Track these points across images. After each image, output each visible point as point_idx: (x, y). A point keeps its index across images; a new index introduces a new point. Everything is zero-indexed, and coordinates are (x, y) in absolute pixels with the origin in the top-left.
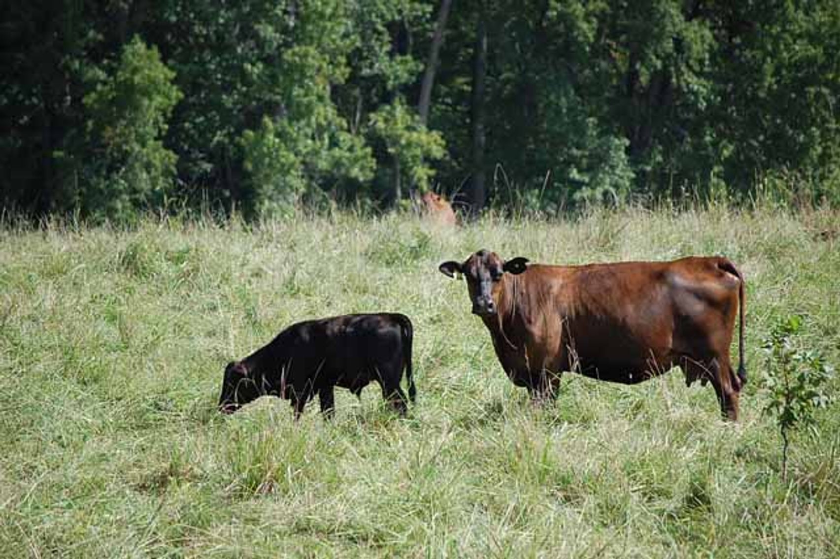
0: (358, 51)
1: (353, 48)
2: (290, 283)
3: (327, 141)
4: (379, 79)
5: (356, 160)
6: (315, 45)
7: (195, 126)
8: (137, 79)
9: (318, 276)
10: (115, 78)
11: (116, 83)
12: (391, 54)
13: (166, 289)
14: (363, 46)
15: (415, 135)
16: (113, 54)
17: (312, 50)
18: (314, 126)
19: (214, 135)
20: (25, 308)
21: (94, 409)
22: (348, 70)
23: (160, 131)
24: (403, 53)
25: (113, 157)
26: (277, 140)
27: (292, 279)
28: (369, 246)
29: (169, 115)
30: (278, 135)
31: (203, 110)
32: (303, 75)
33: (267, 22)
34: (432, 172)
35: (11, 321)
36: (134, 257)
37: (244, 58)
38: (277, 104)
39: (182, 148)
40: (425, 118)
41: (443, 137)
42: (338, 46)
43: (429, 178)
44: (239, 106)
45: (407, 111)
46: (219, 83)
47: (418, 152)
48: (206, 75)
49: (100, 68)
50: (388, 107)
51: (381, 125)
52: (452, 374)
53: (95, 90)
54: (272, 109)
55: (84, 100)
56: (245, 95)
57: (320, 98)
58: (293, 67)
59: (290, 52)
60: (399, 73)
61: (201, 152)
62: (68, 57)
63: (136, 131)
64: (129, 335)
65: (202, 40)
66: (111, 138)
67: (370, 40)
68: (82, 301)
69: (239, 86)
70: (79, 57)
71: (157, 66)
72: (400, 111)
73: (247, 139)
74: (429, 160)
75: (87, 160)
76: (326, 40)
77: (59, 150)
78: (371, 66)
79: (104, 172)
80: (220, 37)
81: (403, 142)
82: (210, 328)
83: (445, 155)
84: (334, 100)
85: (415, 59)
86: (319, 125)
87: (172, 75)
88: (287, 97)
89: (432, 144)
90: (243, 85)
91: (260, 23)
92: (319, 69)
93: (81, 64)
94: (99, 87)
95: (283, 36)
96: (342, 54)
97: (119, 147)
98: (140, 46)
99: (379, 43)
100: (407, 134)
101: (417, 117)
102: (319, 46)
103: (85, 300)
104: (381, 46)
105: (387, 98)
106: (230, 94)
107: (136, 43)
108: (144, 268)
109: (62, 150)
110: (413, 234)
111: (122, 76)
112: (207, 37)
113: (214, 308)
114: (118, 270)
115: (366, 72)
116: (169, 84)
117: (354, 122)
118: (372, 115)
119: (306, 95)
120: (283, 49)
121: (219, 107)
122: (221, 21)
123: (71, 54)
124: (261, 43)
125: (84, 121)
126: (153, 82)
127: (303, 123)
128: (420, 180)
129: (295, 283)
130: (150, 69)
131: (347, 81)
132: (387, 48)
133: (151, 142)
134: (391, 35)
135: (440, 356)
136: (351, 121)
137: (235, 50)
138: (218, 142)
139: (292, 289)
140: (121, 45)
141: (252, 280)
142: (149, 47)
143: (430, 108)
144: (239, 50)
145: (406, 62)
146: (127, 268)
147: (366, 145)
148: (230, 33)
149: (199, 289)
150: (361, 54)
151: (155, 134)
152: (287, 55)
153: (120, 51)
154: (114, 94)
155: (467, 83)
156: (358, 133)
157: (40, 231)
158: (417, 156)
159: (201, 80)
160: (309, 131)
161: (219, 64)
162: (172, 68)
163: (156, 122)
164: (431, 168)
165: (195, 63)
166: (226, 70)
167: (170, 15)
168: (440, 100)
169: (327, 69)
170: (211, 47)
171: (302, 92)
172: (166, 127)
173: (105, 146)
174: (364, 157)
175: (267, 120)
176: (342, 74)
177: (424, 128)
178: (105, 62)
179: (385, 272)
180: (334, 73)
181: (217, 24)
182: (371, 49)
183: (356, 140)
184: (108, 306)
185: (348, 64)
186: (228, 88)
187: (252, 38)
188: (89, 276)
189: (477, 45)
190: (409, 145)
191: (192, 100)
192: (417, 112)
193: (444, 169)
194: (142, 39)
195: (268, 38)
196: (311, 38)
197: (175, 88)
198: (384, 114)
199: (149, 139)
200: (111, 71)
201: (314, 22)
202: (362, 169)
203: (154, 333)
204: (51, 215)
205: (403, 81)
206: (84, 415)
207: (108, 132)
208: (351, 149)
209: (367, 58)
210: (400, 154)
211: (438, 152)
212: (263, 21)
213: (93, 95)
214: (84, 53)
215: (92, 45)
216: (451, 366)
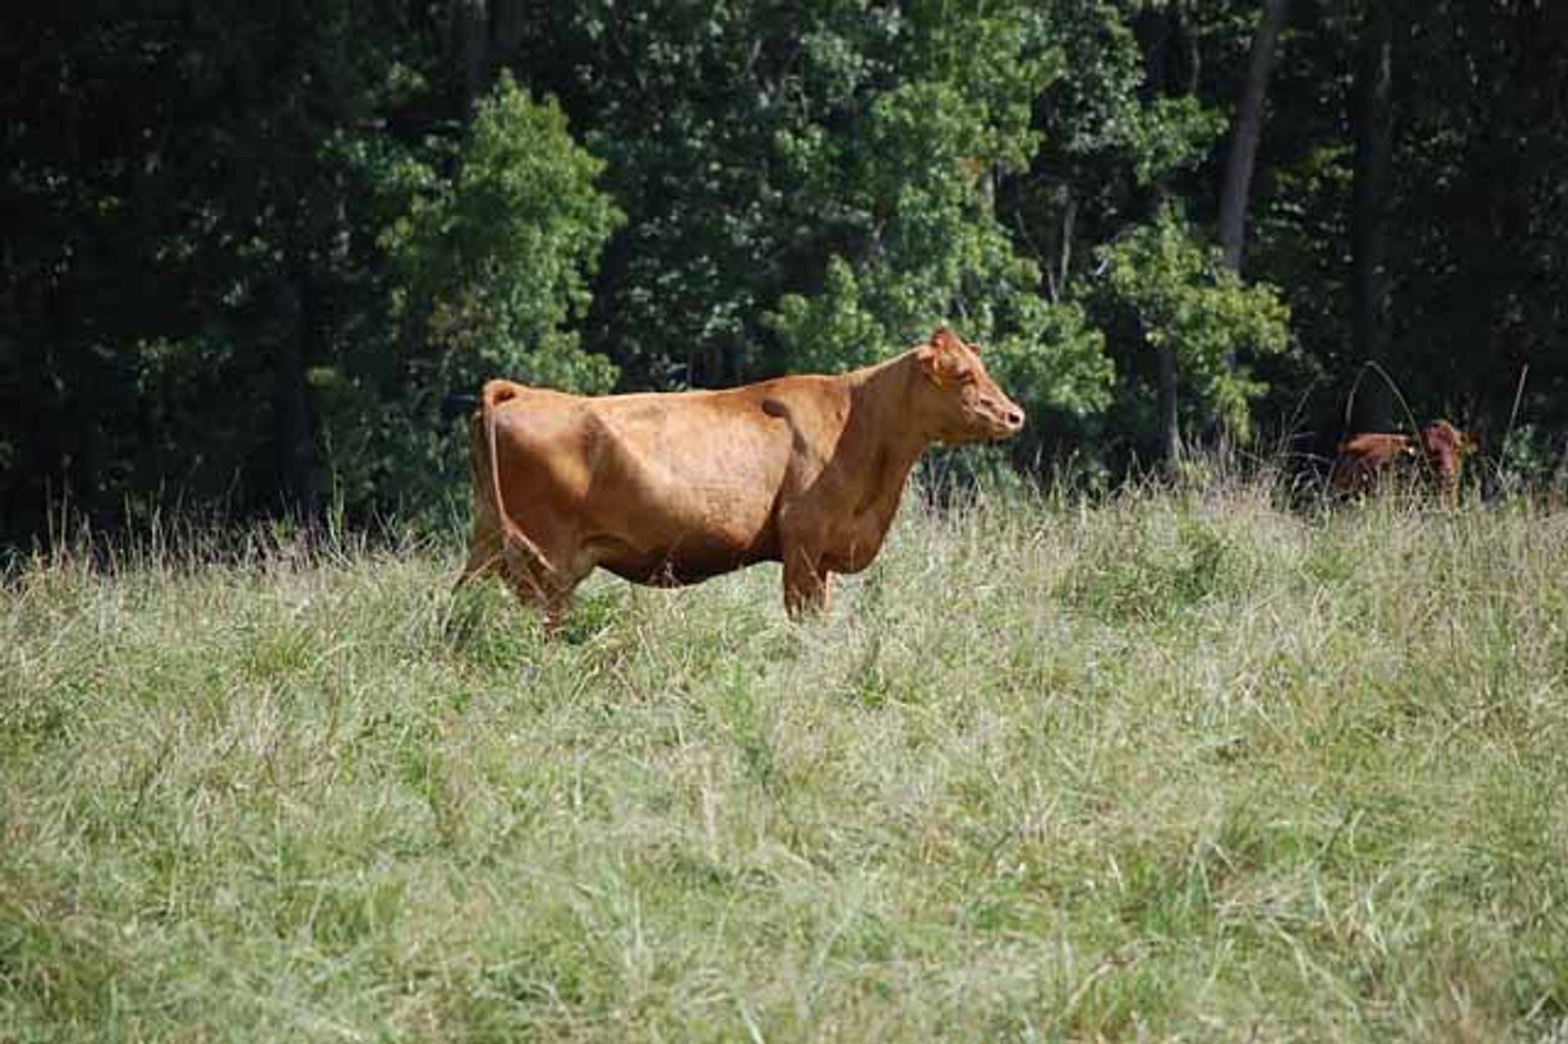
0: (1060, 89)
1: (1048, 82)
2: (865, 670)
3: (989, 320)
4: (1117, 160)
5: (1066, 365)
6: (952, 80)
7: (659, 293)
8: (510, 177)
9: (938, 651)
10: (457, 180)
11: (458, 192)
12: (1145, 95)
13: (555, 697)
14: (1074, 78)
15: (1213, 297)
16: (453, 123)
17: (944, 92)
18: (957, 282)
19: (707, 312)
20: (194, 757)
21: (361, 1004)
22: (1038, 137)
23: (572, 305)
24: (1175, 92)
25: (457, 377)
26: (867, 317)
27: (871, 660)
28: (1070, 572)
29: (594, 267)
30: (867, 303)
31: (677, 254)
32: (925, 155)
33: (829, 27)
34: (1259, 389)
35: (160, 788)
36: (474, 618)
37: (775, 119)
38: (860, 231)
39: (629, 350)
40: (1236, 251)
41: (1283, 300)
42: (1010, 80)
43: (1252, 402)
44: (766, 241)
45: (1190, 236)
46: (715, 185)
47: (1224, 338)
48: (686, 164)
49: (419, 160)
50: (1143, 230)
51: (1126, 273)
52: (1275, 890)
53: (405, 211)
54: (850, 243)
55: (382, 240)
56: (782, 211)
57: (970, 212)
58: (897, 134)
59: (889, 99)
60: (1167, 142)
61: (675, 360)
62: (339, 133)
63: (510, 313)
64: (456, 812)
65: (669, 79)
66: (451, 332)
67: (1091, 60)
68: (339, 733)
69: (765, 188)
70: (368, 133)
71: (558, 147)
72: (1171, 237)
73: (791, 317)
74: (1248, 357)
75: (393, 390)
76: (979, 66)
77: (321, 364)
78: (1095, 127)
79: (435, 419)
80: (714, 70)
81: (1184, 314)
82: (658, 789)
83: (1290, 346)
84: (1003, 216)
85: (1205, 107)
86: (968, 279)
87: (597, 166)
88: (886, 211)
89: (1260, 315)
90: (774, 187)
91: (813, 30)
92: (964, 138)
93: (370, 151)
94: (418, 205)
95: (870, 63)
96: (1019, 99)
97: (471, 354)
98: (517, 99)
99: (1113, 69)
100: (1192, 294)
101: (1216, 251)
102: (963, 79)
103: (348, 731)
104: (1120, 76)
105: (1139, 207)
106: (743, 212)
107: (506, 92)
108: (502, 647)
109: (331, 365)
110: (1183, 539)
111: (472, 174)
112: (680, 71)
113: (670, 743)
114: (437, 653)
115: (1083, 142)
116: (590, 191)
117: (1057, 270)
118: (1102, 250)
119: (934, 204)
120: (871, 92)
121: (718, 242)
122: (716, 29)
123: (345, 126)
124: (818, 80)
125: (385, 294)
126: (550, 185)
127: (927, 275)
128: (1229, 408)
129: (880, 670)
130: (541, 154)
131: (1036, 165)
132: (1133, 80)
133: (551, 338)
134: (1143, 48)
135: (1244, 844)
136: (1049, 266)
137: (753, 102)
138: (715, 329)
139: (869, 688)
140: (470, 99)
141: (769, 666)
142: (537, 99)
143: (1248, 227)
144: (764, 100)
145: (1184, 113)
146: (458, 649)
147: (1089, 327)
148: (739, 59)
149: (637, 692)
150: (1070, 99)
151: (561, 315)
152: (884, 107)
153: (467, 114)
154: (454, 220)
155: (1341, 161)
156: (1066, 298)
157: (246, 566)
158: (1217, 348)
159: (670, 179)
160: (942, 296)
161: (715, 137)
162: (595, 151)
163: (561, 286)
164: (1255, 379)
165: (654, 136)
166: (733, 150)
167: (587, 20)
168: (1275, 207)
169: (983, 137)
170: (694, 96)
171: (923, 196)
172: (587, 296)
173: (435, 352)
174: (1086, 356)
175: (839, 266)
176: (1021, 146)
177: (1234, 278)
178: (431, 141)
179: (1108, 637)
180: (1001, 146)
181: (706, 37)
182: (1093, 83)
183: (1063, 312)
184: (407, 741)
185: (1037, 122)
186: (736, 197)
187: (795, 70)
188: (360, 668)
189: (1365, 63)
190: (1198, 321)
191: (648, 229)
192: (1215, 241)
193: (1290, 381)
194: (520, 79)
195: (834, 65)
196: (944, 61)
197: (604, 198)
198: (1133, 245)
199: (545, 330)
200: (447, 167)
201: (949, 20)
202: (1081, 383)
203: (518, 807)
204: (273, 523)
205: (1176, 160)
206: (334, 1019)
207: (444, 315)
208: (1049, 338)
209: (1084, 106)
210: (1176, 344)
211: (1274, 337)
212: (821, 24)
213: (403, 226)
214: (381, 123)
215: (395, 99)
216: (1272, 870)
